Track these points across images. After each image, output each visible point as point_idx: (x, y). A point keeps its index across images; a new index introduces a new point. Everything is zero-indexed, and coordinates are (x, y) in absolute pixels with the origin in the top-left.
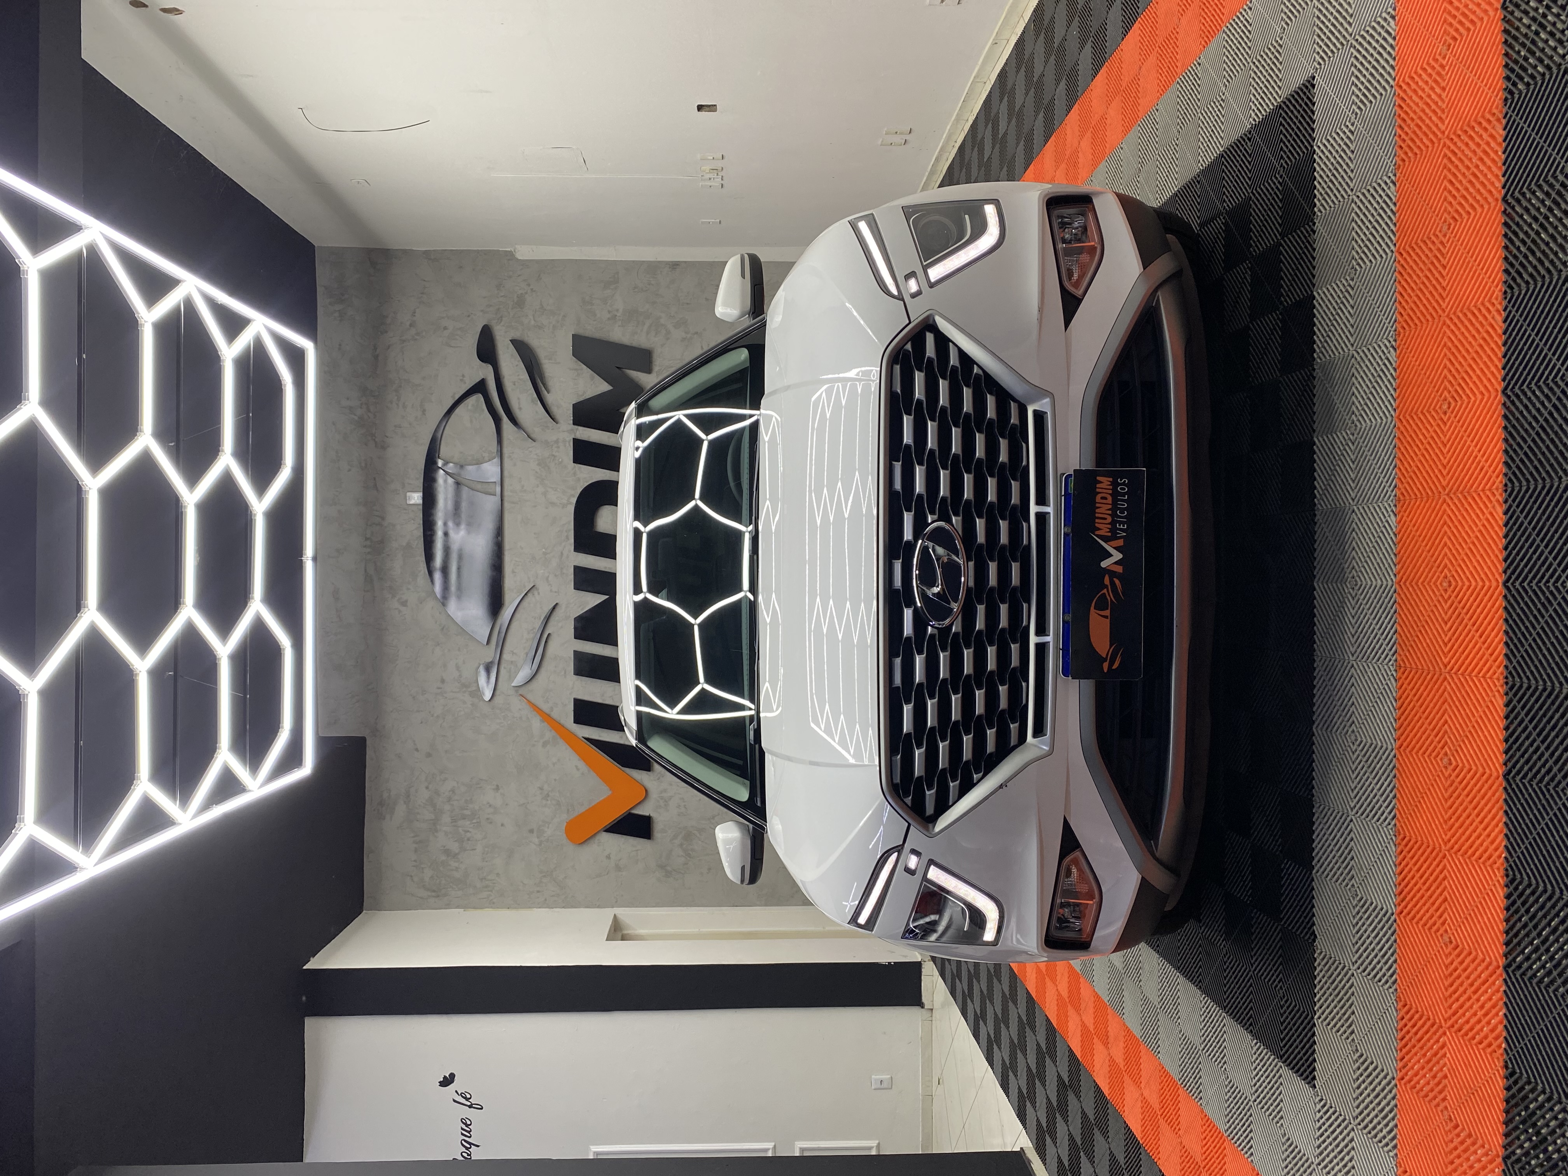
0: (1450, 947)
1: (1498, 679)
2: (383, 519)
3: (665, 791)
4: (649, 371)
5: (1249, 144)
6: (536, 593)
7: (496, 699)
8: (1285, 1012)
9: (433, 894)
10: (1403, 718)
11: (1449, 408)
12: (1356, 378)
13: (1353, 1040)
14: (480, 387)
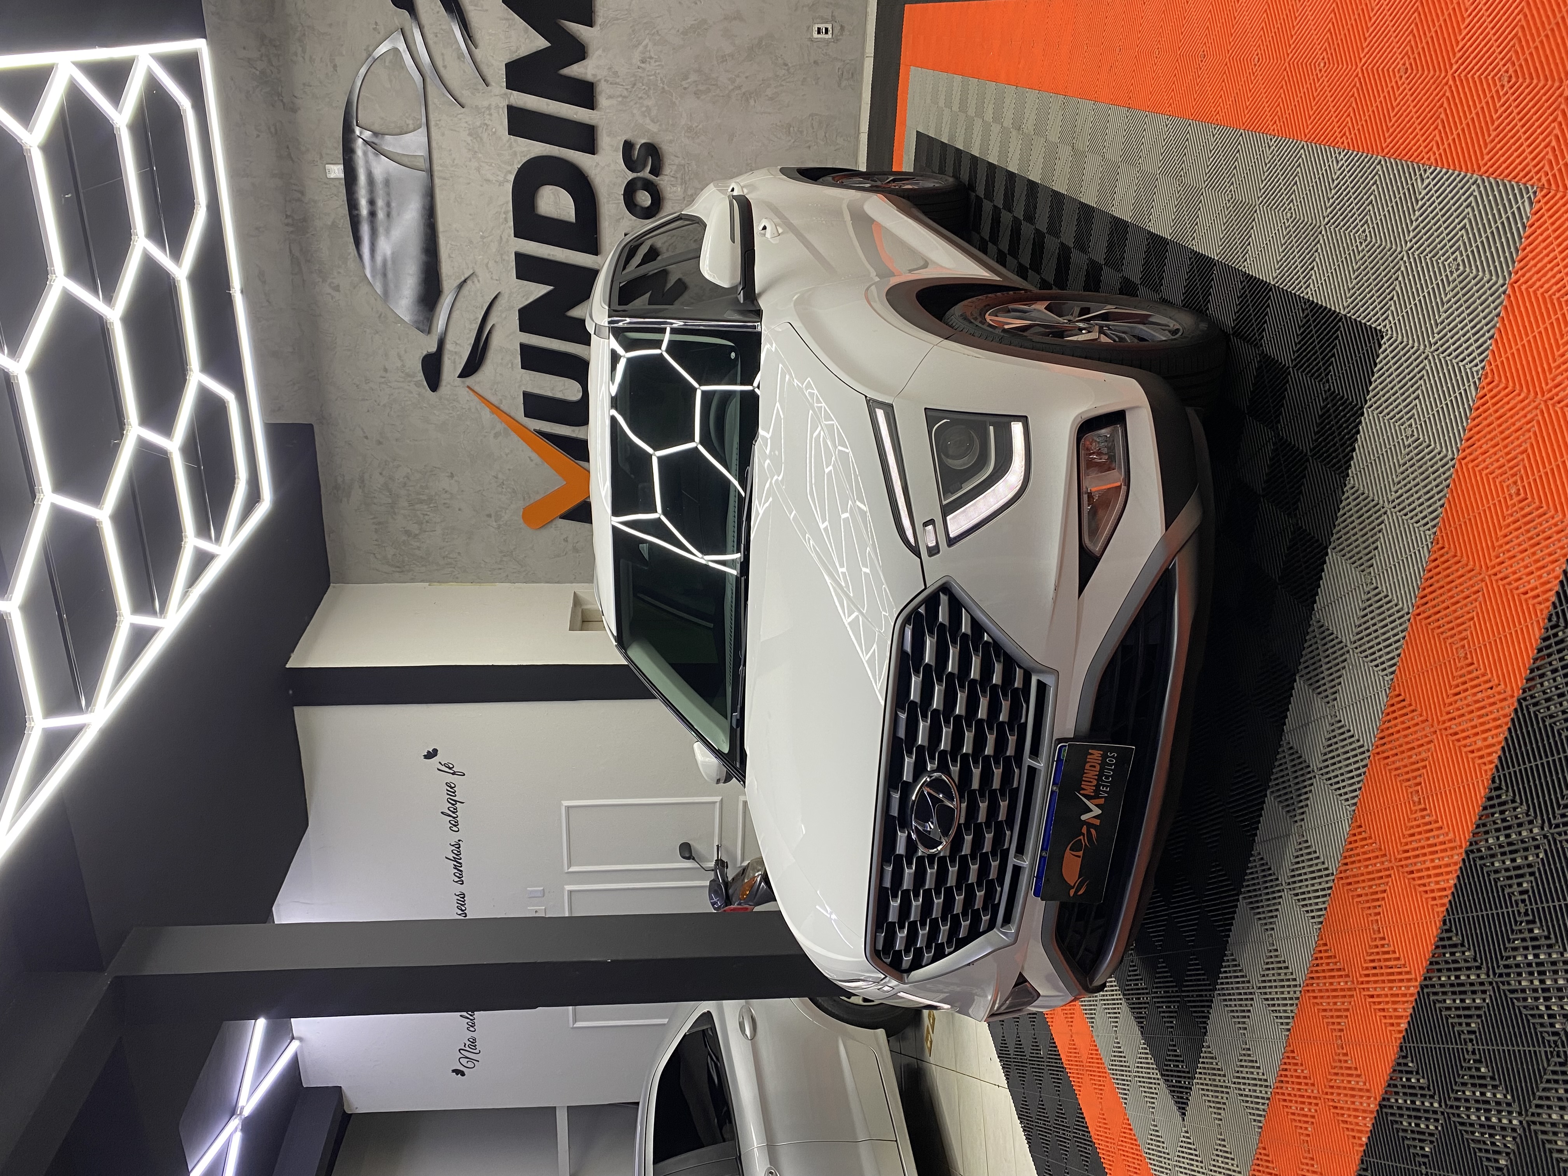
2: (302, 193)
6: (476, 280)
9: (398, 570)
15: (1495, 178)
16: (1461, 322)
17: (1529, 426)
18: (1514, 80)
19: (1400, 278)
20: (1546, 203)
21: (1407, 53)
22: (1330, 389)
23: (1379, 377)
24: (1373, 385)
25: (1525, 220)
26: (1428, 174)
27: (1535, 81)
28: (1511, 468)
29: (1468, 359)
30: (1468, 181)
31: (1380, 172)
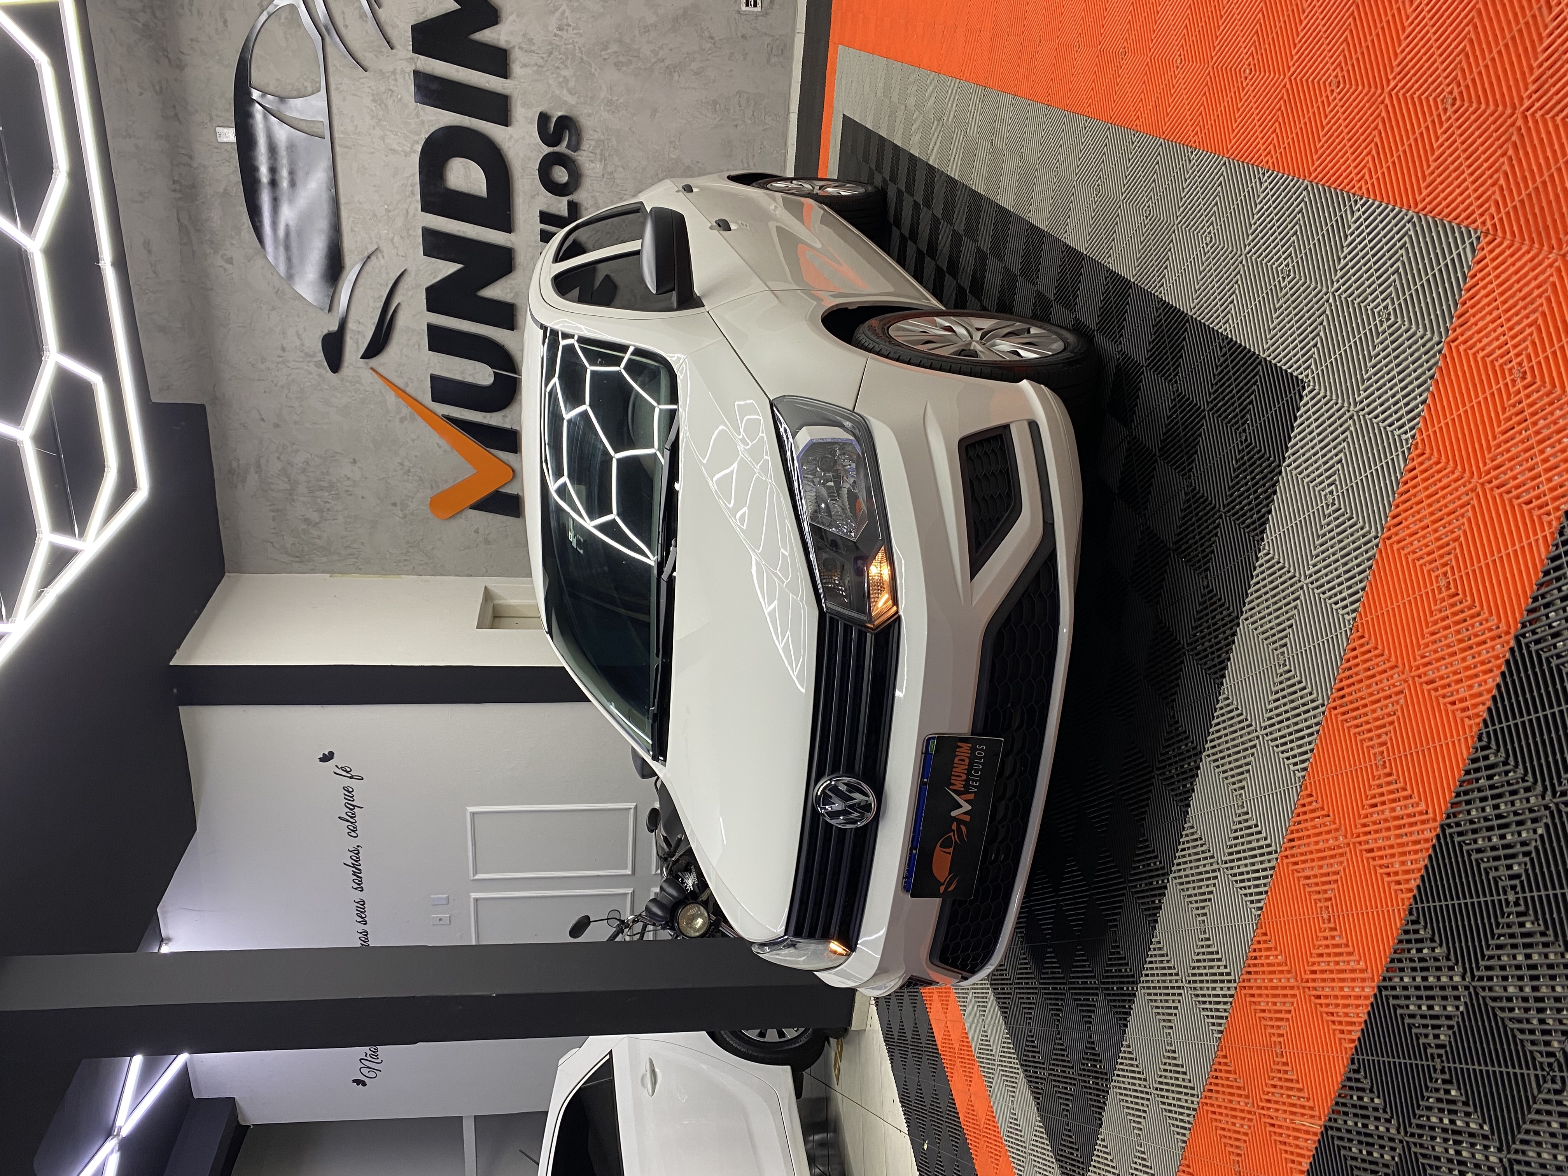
2: (191, 157)
6: (380, 255)
9: (298, 560)
15: (1433, 218)
16: (1390, 381)
17: (1463, 510)
18: (1458, 103)
19: (1325, 323)
20: (1491, 251)
21: (1340, 63)
22: (1246, 440)
23: (1300, 433)
24: (1293, 442)
25: (1465, 269)
26: (1359, 205)
27: (1483, 107)
28: (1442, 557)
29: (1397, 424)
30: (1402, 218)
31: (1306, 199)
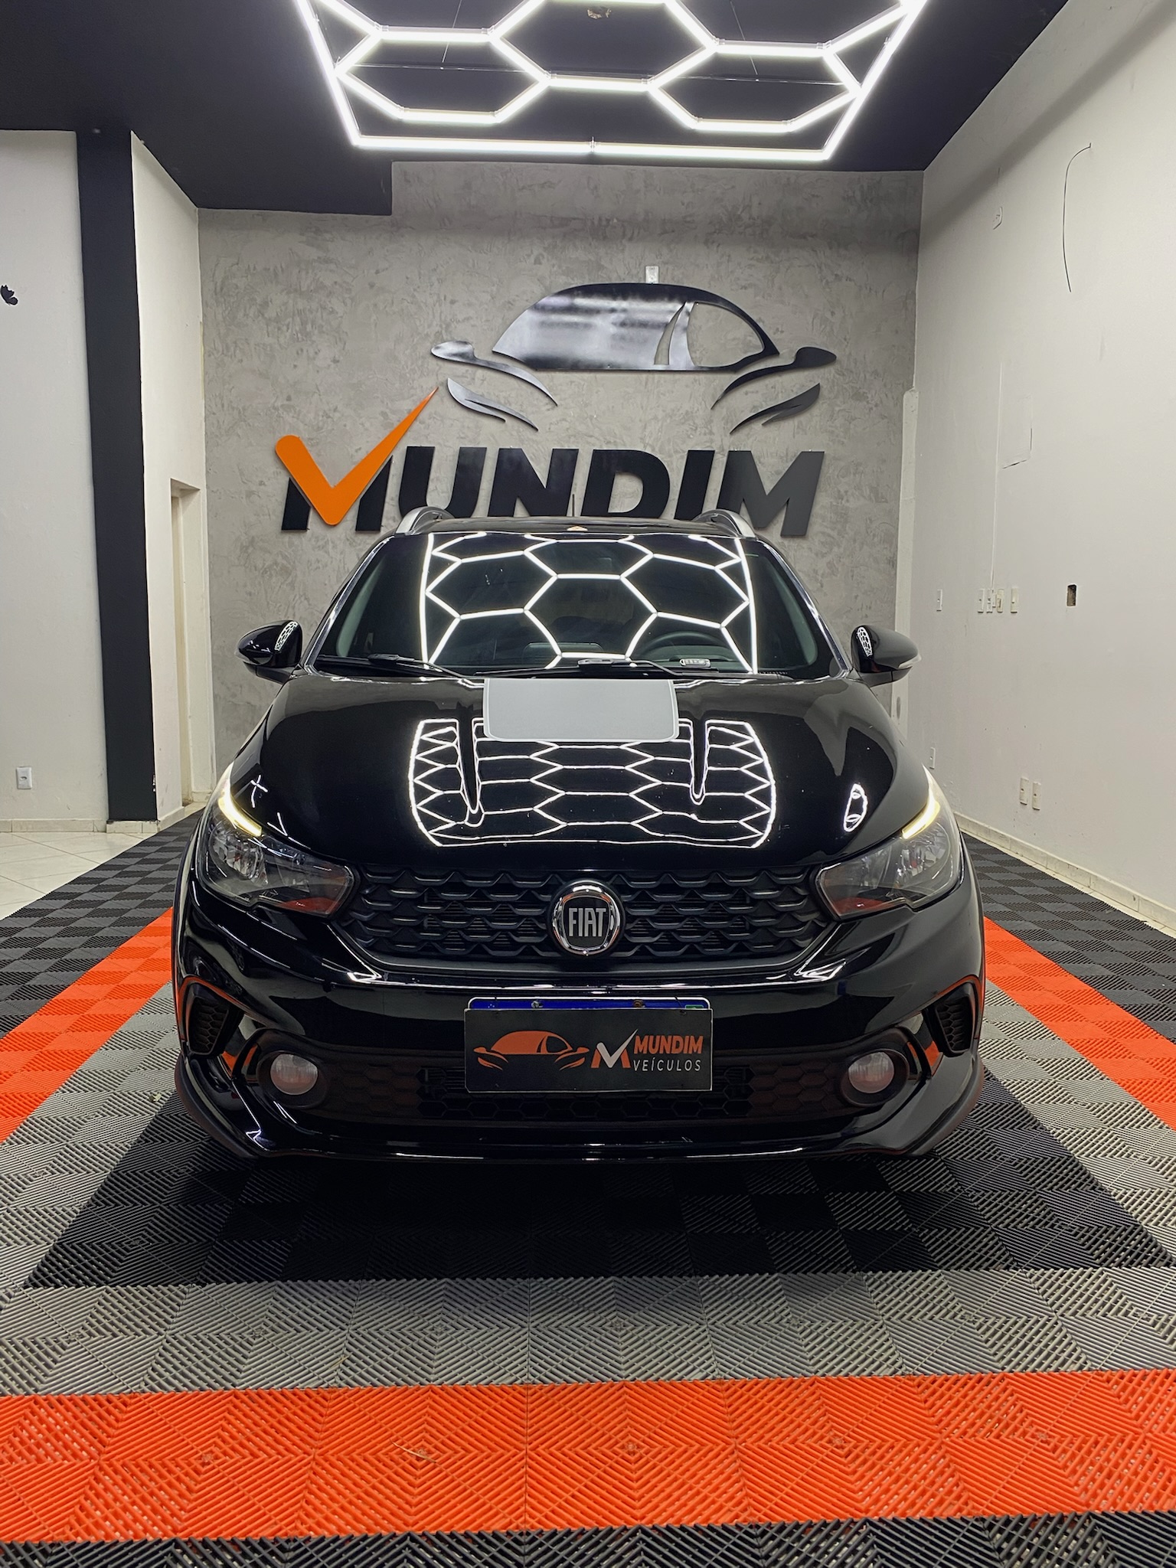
0: (197, 1464)
1: (525, 1522)
2: (631, 239)
3: (335, 547)
4: (783, 535)
5: (1088, 1188)
6: (549, 407)
7: (434, 361)
8: (113, 1247)
9: (218, 289)
10: (467, 1393)
11: (837, 1447)
12: (852, 1325)
13: (82, 1336)
14: (770, 350)
